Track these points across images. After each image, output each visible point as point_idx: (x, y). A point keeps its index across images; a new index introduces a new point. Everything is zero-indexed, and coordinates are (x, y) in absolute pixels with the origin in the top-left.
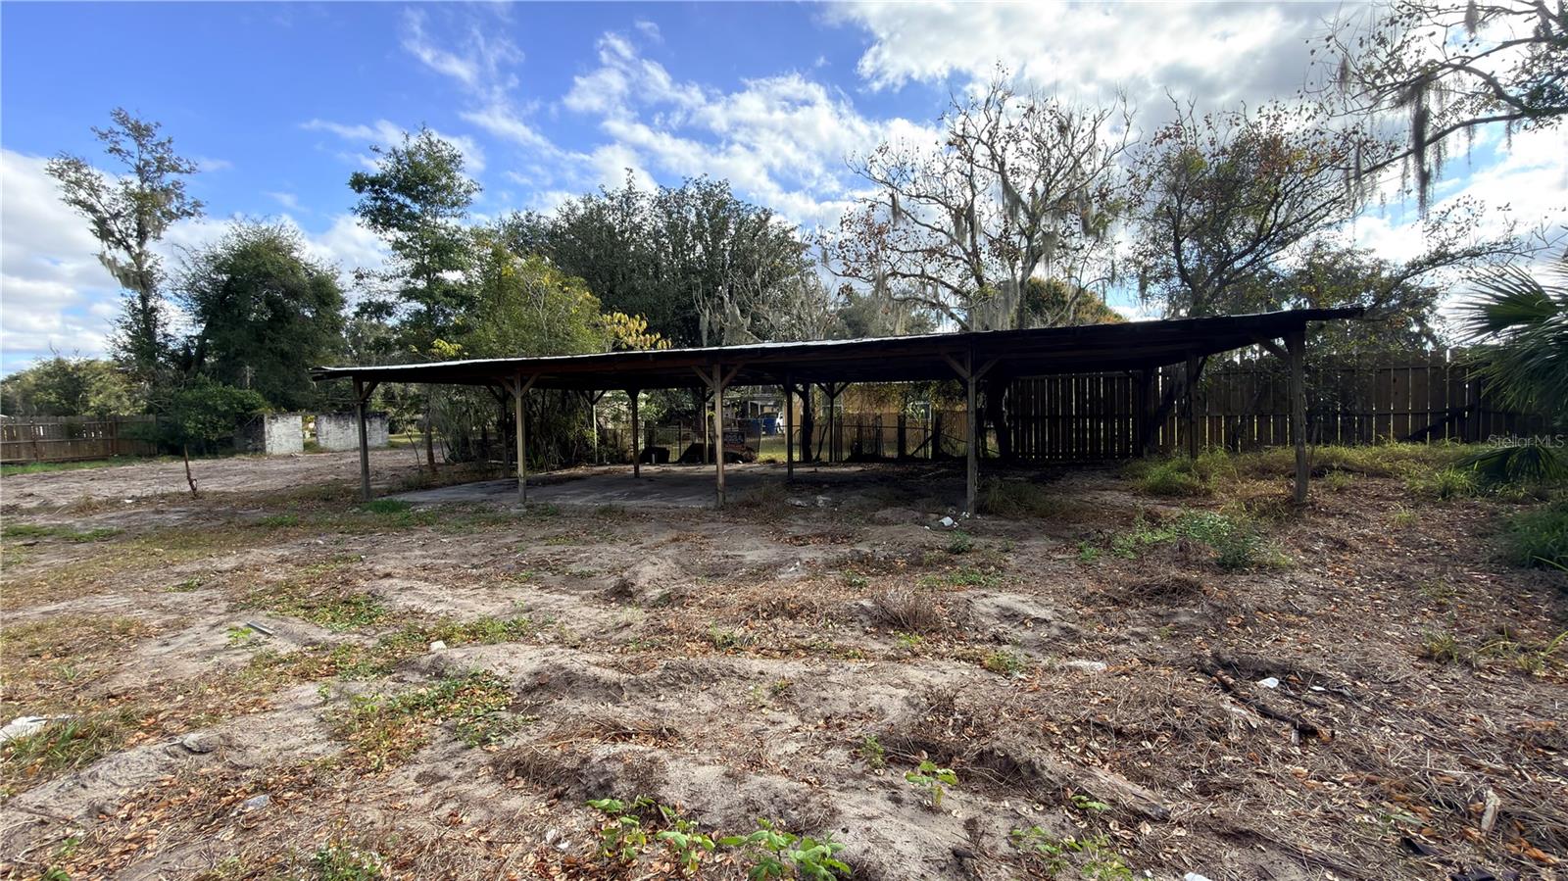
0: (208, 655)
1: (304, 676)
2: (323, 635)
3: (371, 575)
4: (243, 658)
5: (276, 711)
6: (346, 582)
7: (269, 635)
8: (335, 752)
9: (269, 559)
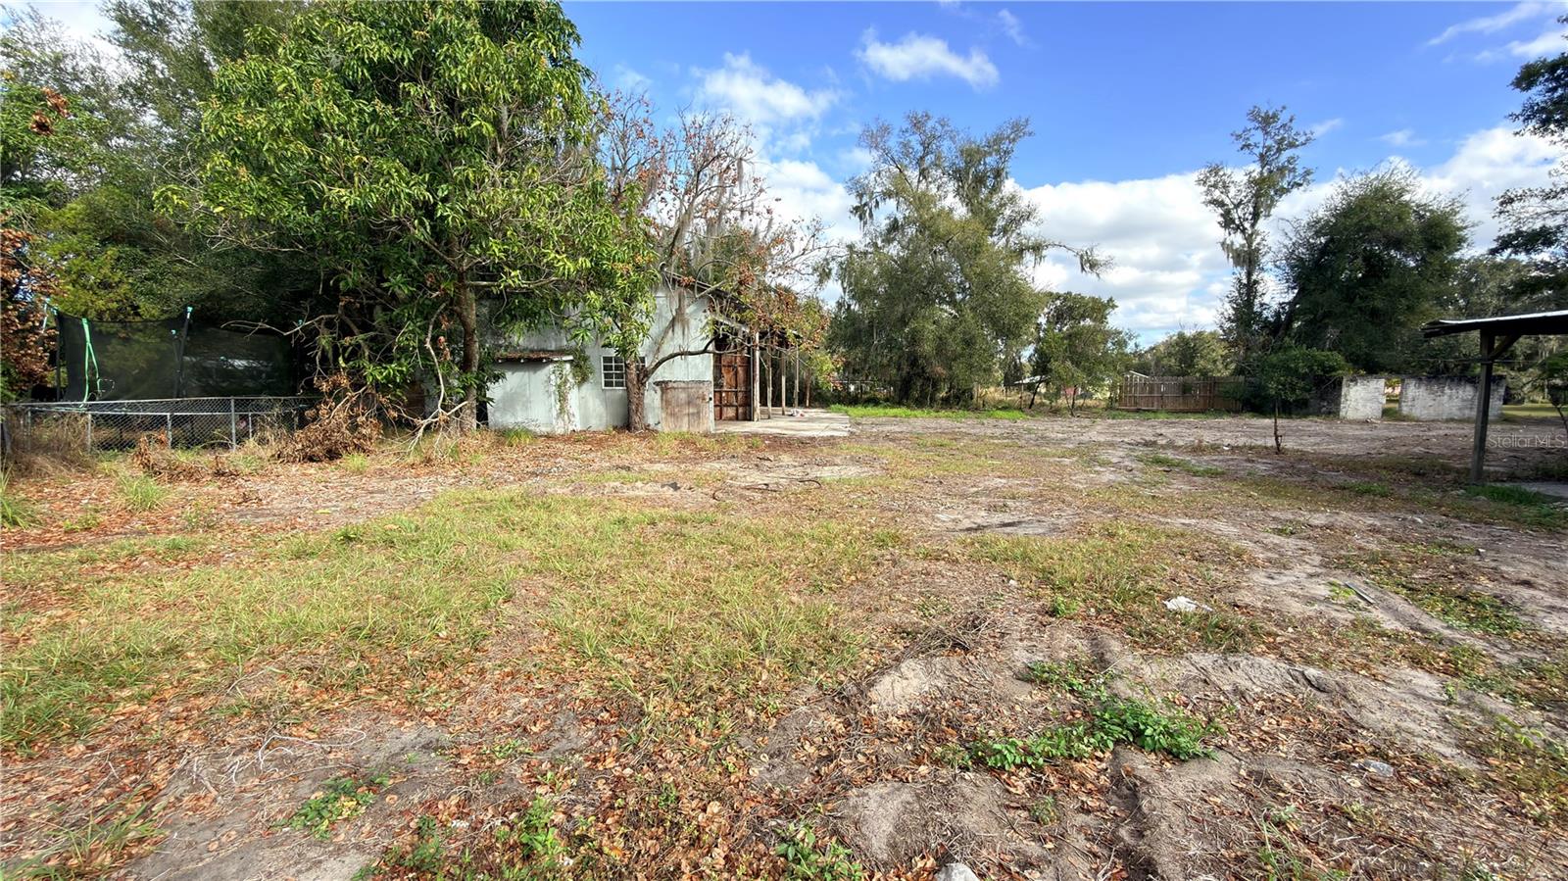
0: (1311, 600)
1: (1416, 662)
2: (1435, 625)
3: (1496, 575)
4: (1345, 617)
5: (1388, 684)
6: (1462, 575)
7: (1369, 603)
8: (1469, 766)
9: (1361, 526)
